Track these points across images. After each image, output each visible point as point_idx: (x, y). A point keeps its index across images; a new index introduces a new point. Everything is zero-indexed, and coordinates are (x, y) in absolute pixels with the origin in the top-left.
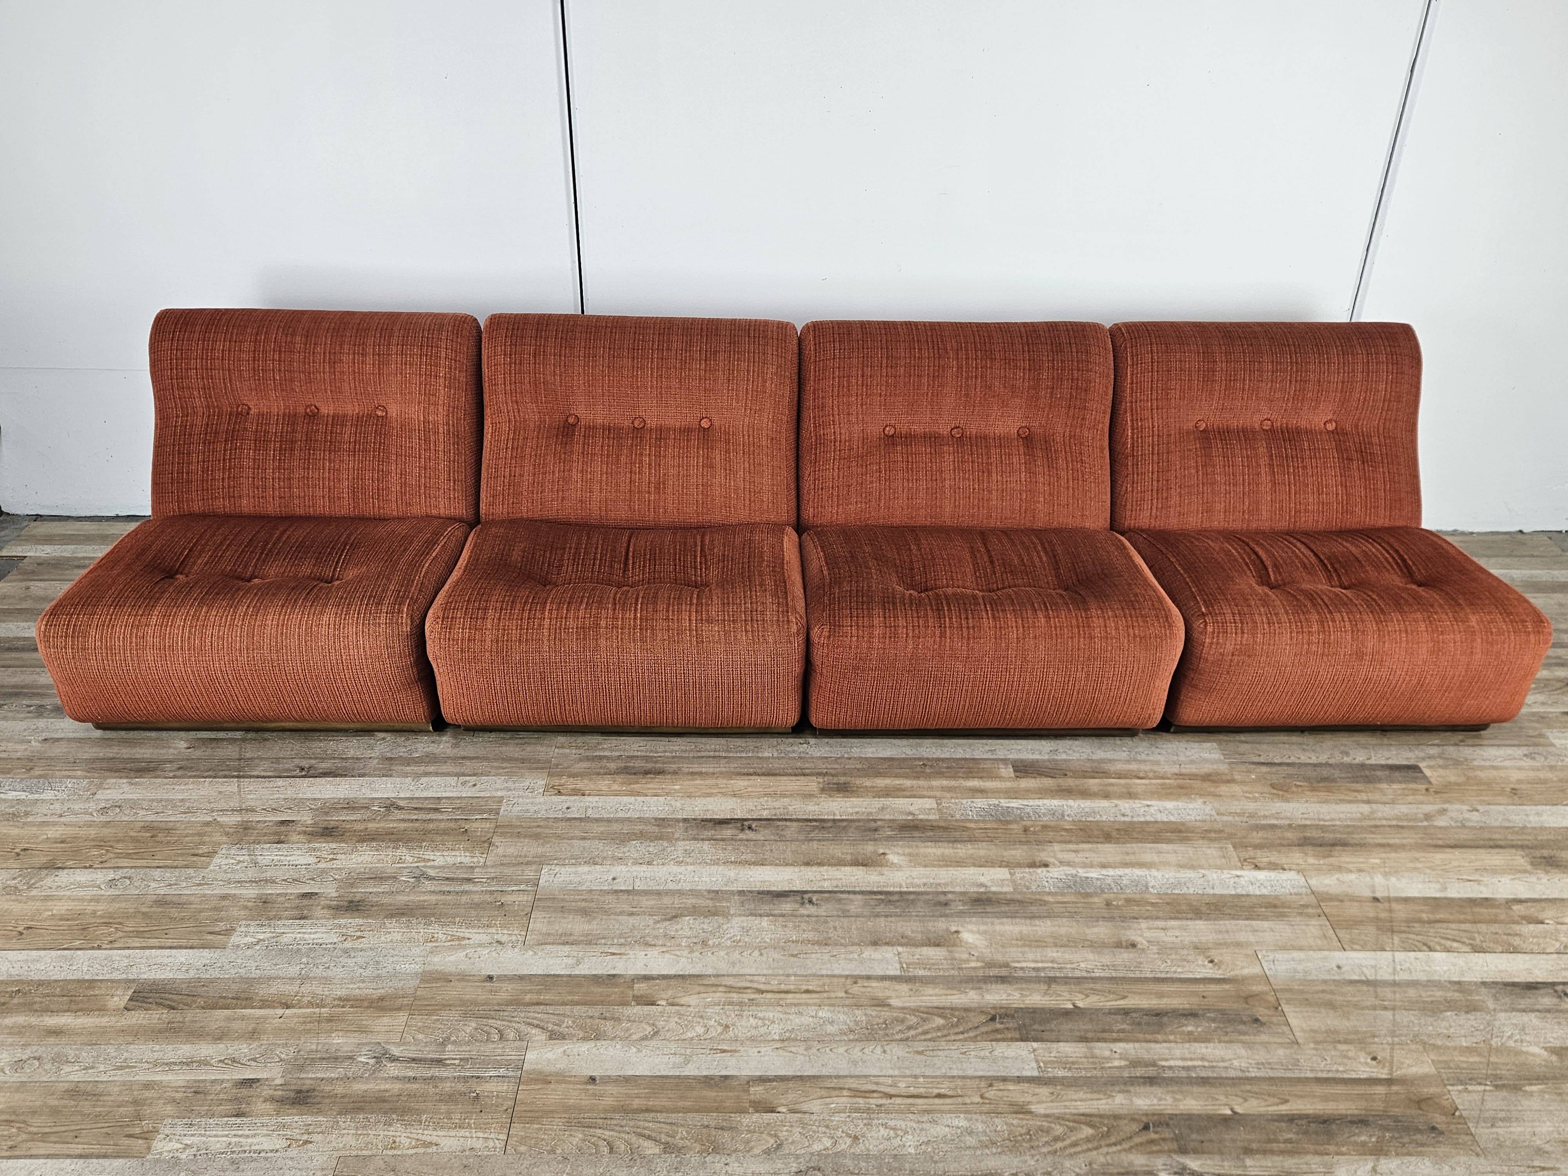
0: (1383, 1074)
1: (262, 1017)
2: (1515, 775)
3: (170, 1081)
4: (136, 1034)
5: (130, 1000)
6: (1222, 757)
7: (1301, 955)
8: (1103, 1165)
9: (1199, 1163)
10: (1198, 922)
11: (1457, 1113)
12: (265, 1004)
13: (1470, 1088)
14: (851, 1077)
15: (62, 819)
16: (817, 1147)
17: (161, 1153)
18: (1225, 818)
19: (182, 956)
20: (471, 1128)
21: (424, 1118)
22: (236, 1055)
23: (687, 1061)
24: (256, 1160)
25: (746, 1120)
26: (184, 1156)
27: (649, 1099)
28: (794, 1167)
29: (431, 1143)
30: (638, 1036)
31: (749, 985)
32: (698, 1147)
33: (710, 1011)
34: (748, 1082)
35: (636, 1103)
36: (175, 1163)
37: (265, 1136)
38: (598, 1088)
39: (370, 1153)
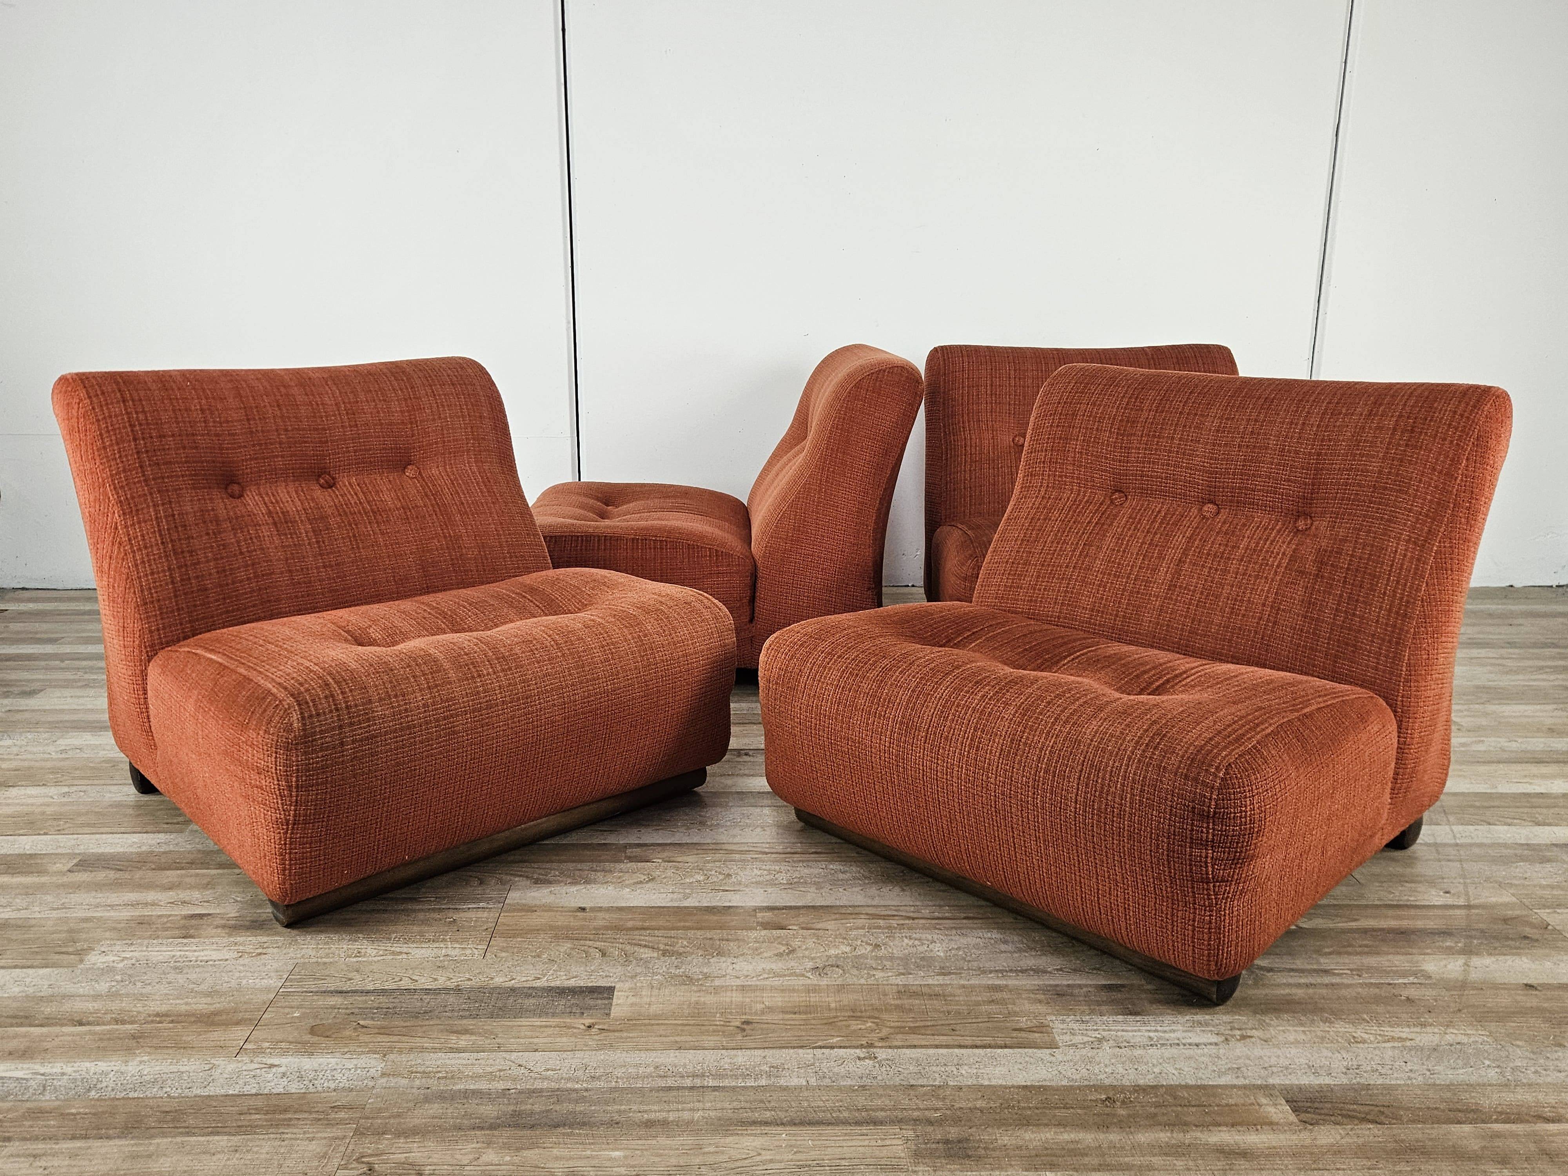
0: (1461, 902)
1: (218, 874)
3: (112, 917)
4: (77, 887)
5: (76, 865)
9: (1267, 961)
11: (1550, 927)
12: (221, 866)
13: (1558, 911)
14: (868, 906)
15: (19, 757)
16: (832, 952)
17: (95, 964)
20: (446, 941)
21: (394, 936)
22: (187, 899)
23: (686, 897)
24: (203, 966)
25: (753, 934)
26: (121, 965)
27: (645, 921)
28: (810, 965)
29: (401, 953)
30: (632, 881)
31: (751, 849)
32: (701, 952)
33: (709, 866)
34: (755, 910)
35: (630, 924)
36: (110, 970)
37: (214, 950)
38: (588, 915)
39: (332, 960)
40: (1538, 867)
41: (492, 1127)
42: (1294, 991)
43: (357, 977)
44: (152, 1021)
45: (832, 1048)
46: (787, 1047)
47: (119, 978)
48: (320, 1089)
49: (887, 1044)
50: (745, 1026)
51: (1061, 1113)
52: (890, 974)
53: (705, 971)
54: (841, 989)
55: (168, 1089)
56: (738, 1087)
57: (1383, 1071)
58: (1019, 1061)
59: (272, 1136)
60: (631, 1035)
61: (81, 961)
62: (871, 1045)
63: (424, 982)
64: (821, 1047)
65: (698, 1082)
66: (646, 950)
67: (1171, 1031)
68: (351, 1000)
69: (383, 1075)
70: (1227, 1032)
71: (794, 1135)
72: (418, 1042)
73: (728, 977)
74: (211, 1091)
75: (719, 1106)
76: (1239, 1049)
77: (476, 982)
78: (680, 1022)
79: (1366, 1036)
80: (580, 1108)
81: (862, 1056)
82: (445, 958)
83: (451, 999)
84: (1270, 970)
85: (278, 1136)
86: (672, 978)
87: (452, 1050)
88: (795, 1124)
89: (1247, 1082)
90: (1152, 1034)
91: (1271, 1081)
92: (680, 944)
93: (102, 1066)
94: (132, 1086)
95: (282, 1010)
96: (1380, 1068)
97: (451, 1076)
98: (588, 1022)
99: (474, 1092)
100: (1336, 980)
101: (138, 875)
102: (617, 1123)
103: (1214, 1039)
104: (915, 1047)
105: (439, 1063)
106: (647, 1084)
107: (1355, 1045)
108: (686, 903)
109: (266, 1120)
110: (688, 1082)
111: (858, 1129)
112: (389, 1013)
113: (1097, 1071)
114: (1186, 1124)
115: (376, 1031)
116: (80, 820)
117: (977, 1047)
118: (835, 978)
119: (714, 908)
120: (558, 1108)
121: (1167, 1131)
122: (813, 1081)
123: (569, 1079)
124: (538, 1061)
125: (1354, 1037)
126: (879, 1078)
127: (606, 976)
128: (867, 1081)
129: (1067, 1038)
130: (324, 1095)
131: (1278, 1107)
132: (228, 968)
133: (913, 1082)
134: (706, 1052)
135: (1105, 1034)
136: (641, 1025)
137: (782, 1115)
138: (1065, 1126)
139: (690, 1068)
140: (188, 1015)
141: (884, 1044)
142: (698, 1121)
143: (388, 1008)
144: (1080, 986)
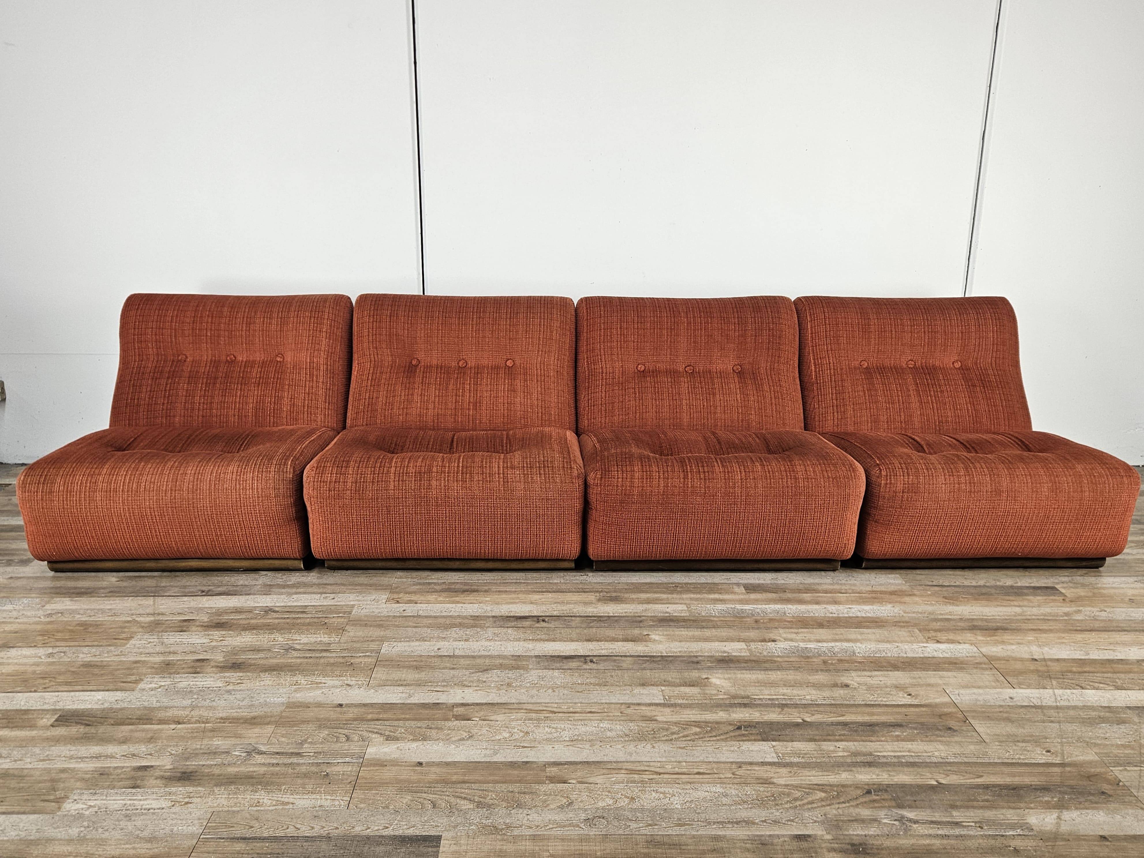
0: (1058, 760)
1: (159, 729)
2: (1130, 592)
3: (81, 768)
4: (57, 741)
5: (56, 720)
6: (904, 582)
7: (981, 691)
8: (836, 815)
9: (915, 813)
10: (896, 672)
11: (1121, 784)
12: (161, 722)
13: (1128, 768)
14: (627, 762)
15: (18, 620)
16: (601, 804)
17: (69, 811)
18: (910, 615)
19: (99, 695)
20: (321, 793)
21: (283, 787)
22: (136, 752)
23: (496, 753)
24: (146, 814)
25: (543, 788)
26: (87, 813)
27: (465, 775)
28: (583, 816)
29: (288, 803)
30: (456, 738)
31: (545, 709)
32: (504, 804)
33: (514, 724)
34: (545, 765)
35: (454, 778)
36: (80, 816)
37: (154, 799)
38: (424, 769)
39: (239, 809)
40: (1116, 727)
42: (933, 841)
43: (256, 824)
47: (85, 824)
52: (641, 825)
53: (508, 821)
54: (605, 838)
61: (59, 808)
63: (305, 831)
66: (465, 802)
68: (252, 846)
73: (524, 827)
77: (341, 830)
82: (320, 808)
83: (323, 846)
84: (916, 822)
86: (483, 828)
92: (490, 797)
100: (964, 832)
101: (101, 729)
108: (495, 759)
116: (61, 679)
118: (601, 828)
119: (515, 763)
127: (436, 826)
132: (164, 816)
143: (278, 854)
144: (778, 836)
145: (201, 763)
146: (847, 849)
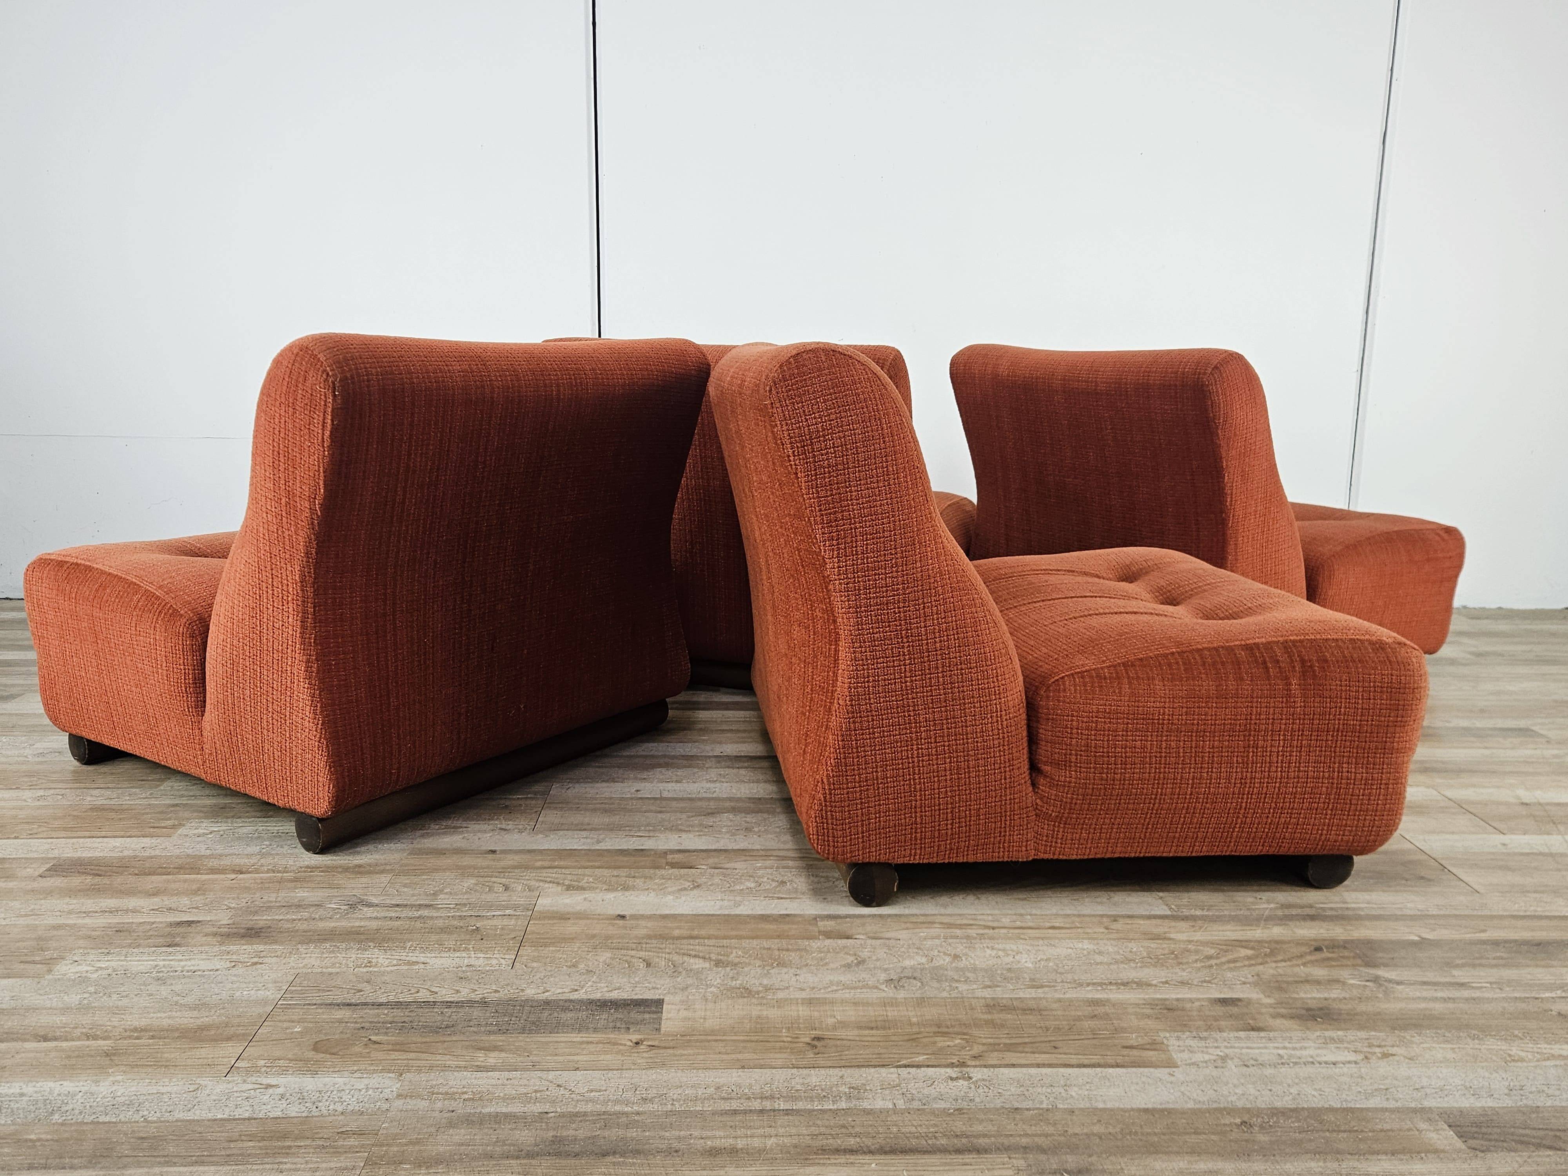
1: (209, 880)
3: (86, 924)
4: (48, 893)
5: (49, 870)
7: (1456, 837)
8: (1273, 975)
9: (1396, 973)
12: (213, 871)
14: (941, 915)
16: (908, 963)
17: (65, 975)
19: (118, 842)
20: (468, 950)
21: (409, 944)
22: (173, 906)
23: (737, 905)
24: (189, 977)
25: (815, 944)
26: (95, 976)
27: (693, 930)
28: (883, 976)
29: (418, 963)
30: (674, 889)
32: (758, 963)
33: (760, 872)
34: (815, 919)
35: (676, 933)
36: (83, 980)
37: (203, 959)
38: (628, 923)
39: (338, 970)
41: (530, 1155)
42: (1431, 1005)
43: (368, 988)
44: (130, 1037)
45: (918, 1066)
46: (868, 1066)
47: (92, 989)
48: (325, 1112)
49: (982, 1063)
50: (816, 1043)
51: (1193, 1139)
52: (975, 986)
53: (765, 982)
54: (921, 1002)
55: (146, 1113)
56: (814, 1110)
57: (1550, 1092)
58: (1134, 1081)
59: (268, 1166)
60: (685, 1052)
61: (50, 971)
62: (963, 1064)
63: (446, 994)
64: (906, 1066)
65: (768, 1105)
66: (697, 960)
67: (1301, 1048)
68: (362, 1013)
69: (399, 1096)
70: (1366, 1049)
71: (886, 1165)
72: (439, 1059)
73: (791, 989)
74: (197, 1114)
75: (794, 1131)
76: (1383, 1068)
77: (503, 994)
78: (742, 1038)
79: (1523, 1054)
80: (632, 1133)
81: (954, 1076)
82: (468, 969)
83: (476, 1013)
84: (1399, 983)
85: (276, 1166)
86: (728, 990)
87: (479, 1069)
88: (886, 1153)
89: (1399, 1104)
90: (1281, 1052)
91: (1427, 1104)
92: (734, 954)
93: (68, 1086)
94: (102, 1109)
95: (280, 1024)
96: (1546, 1089)
97: (479, 1098)
98: (635, 1037)
99: (506, 1116)
100: (1477, 994)
101: (119, 879)
102: (676, 1151)
103: (1352, 1057)
104: (1013, 1066)
105: (464, 1082)
106: (708, 1107)
107: (1513, 1064)
108: (738, 911)
109: (260, 1148)
110: (756, 1105)
111: (960, 1158)
112: (403, 1027)
113: (1226, 1093)
114: (1338, 1152)
115: (390, 1047)
116: (56, 824)
117: (1085, 1066)
118: (912, 990)
119: (768, 916)
120: (606, 1133)
121: (1319, 1160)
122: (901, 1104)
123: (617, 1102)
124: (580, 1082)
125: (1510, 1055)
126: (977, 1100)
127: (654, 988)
128: (964, 1105)
129: (1185, 1055)
130: (330, 1119)
131: (1440, 1132)
132: (219, 979)
133: (1016, 1105)
134: (774, 1071)
135: (1227, 1051)
136: (697, 1041)
137: (868, 1142)
138: (1199, 1154)
139: (757, 1089)
140: (171, 1030)
141: (978, 1063)
142: (772, 1149)
143: (404, 1022)
144: (1191, 1000)
145: (277, 917)
146: (1303, 1015)
